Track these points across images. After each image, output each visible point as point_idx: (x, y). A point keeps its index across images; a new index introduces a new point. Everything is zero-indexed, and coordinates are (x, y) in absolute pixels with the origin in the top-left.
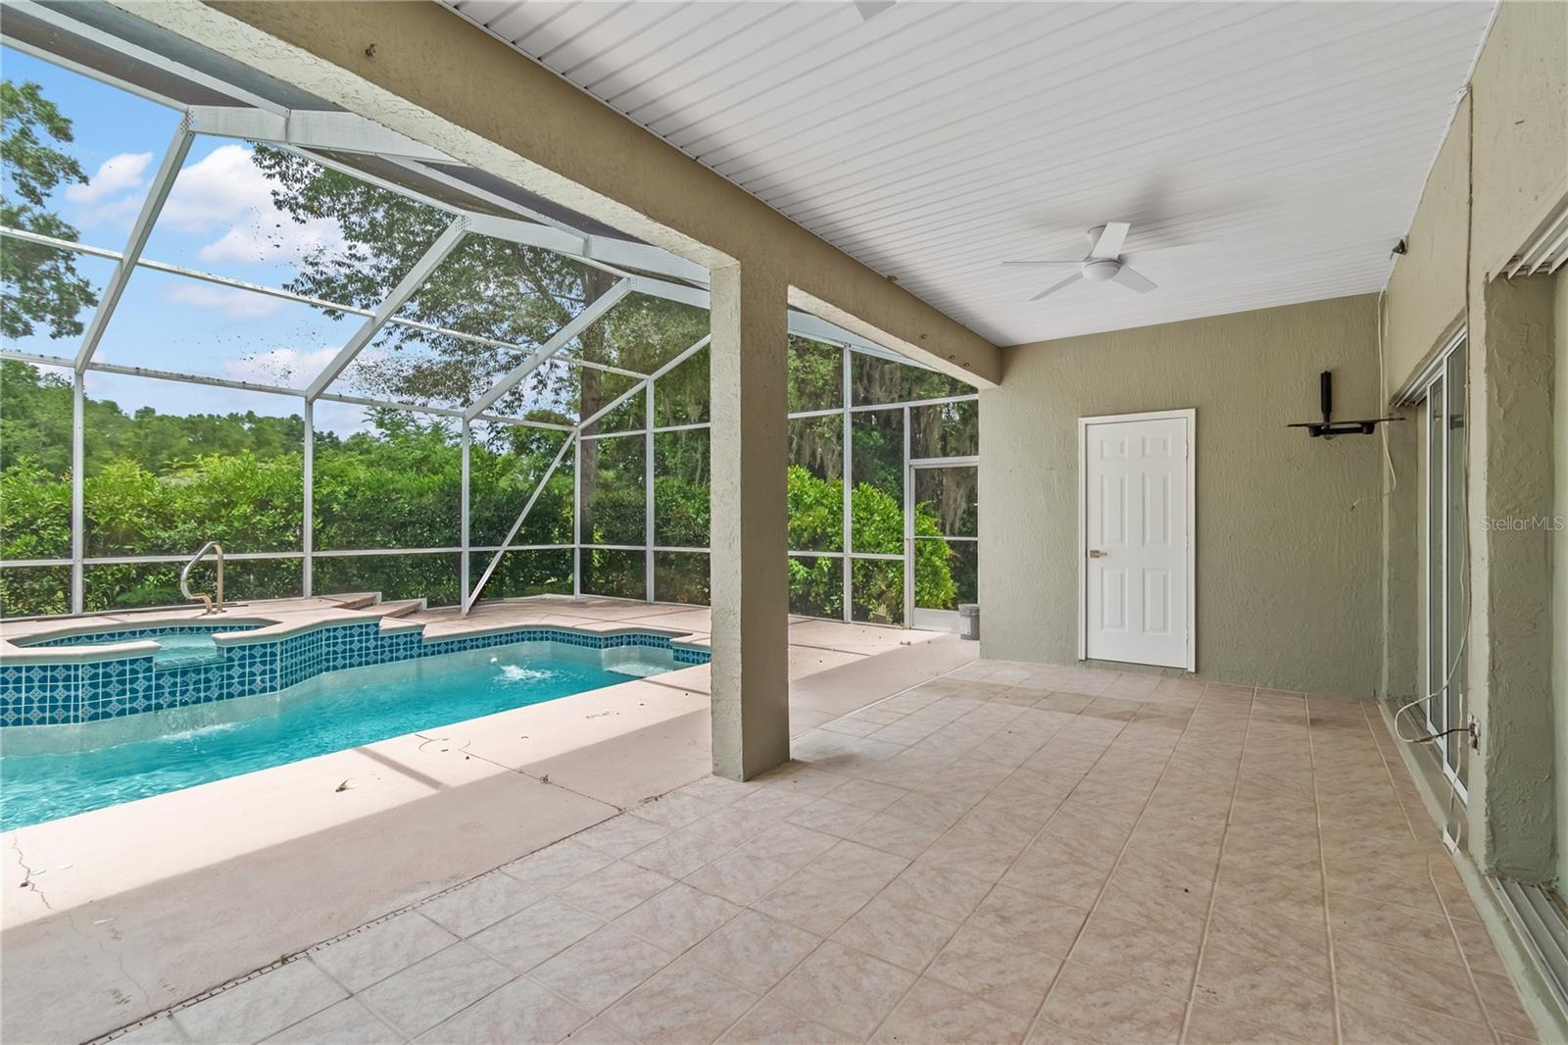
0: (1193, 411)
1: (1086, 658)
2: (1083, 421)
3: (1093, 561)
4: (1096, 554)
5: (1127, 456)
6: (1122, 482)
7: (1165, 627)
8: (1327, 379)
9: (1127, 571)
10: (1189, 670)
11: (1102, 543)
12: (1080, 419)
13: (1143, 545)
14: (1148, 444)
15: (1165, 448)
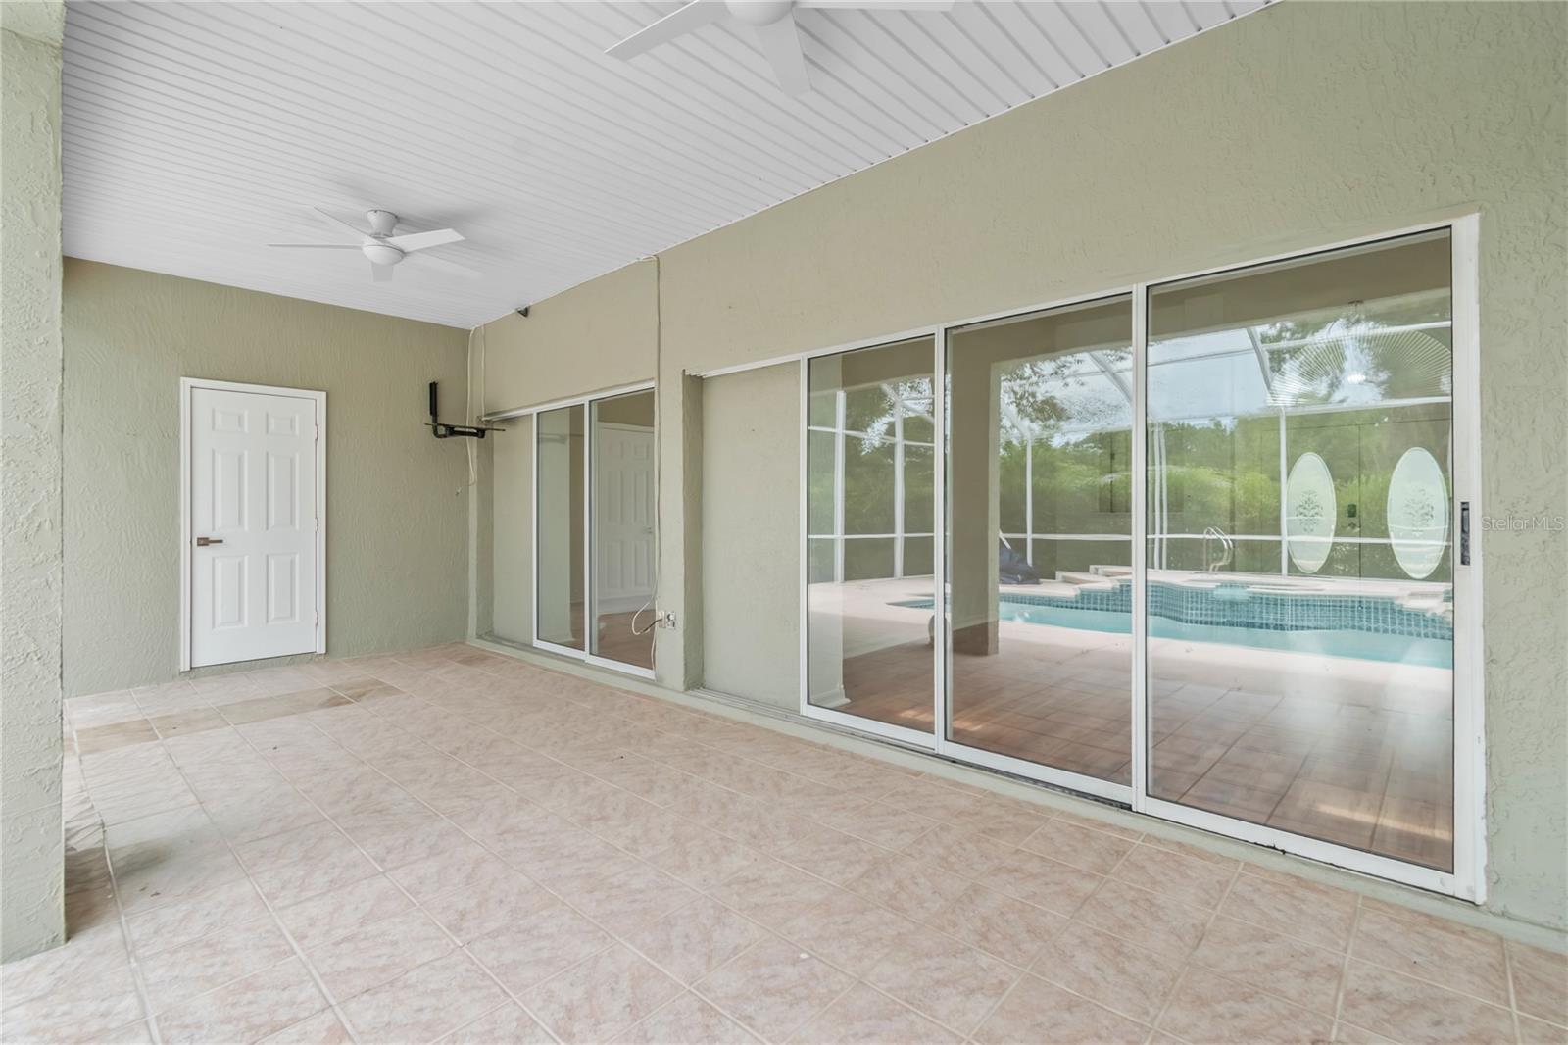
0: (324, 394)
1: (191, 668)
2: (186, 383)
3: (200, 551)
4: (204, 542)
5: (246, 430)
6: (240, 459)
7: (292, 614)
8: (433, 387)
9: (246, 558)
10: (318, 652)
11: (213, 529)
12: (182, 379)
13: (267, 529)
14: (272, 421)
15: (292, 427)
